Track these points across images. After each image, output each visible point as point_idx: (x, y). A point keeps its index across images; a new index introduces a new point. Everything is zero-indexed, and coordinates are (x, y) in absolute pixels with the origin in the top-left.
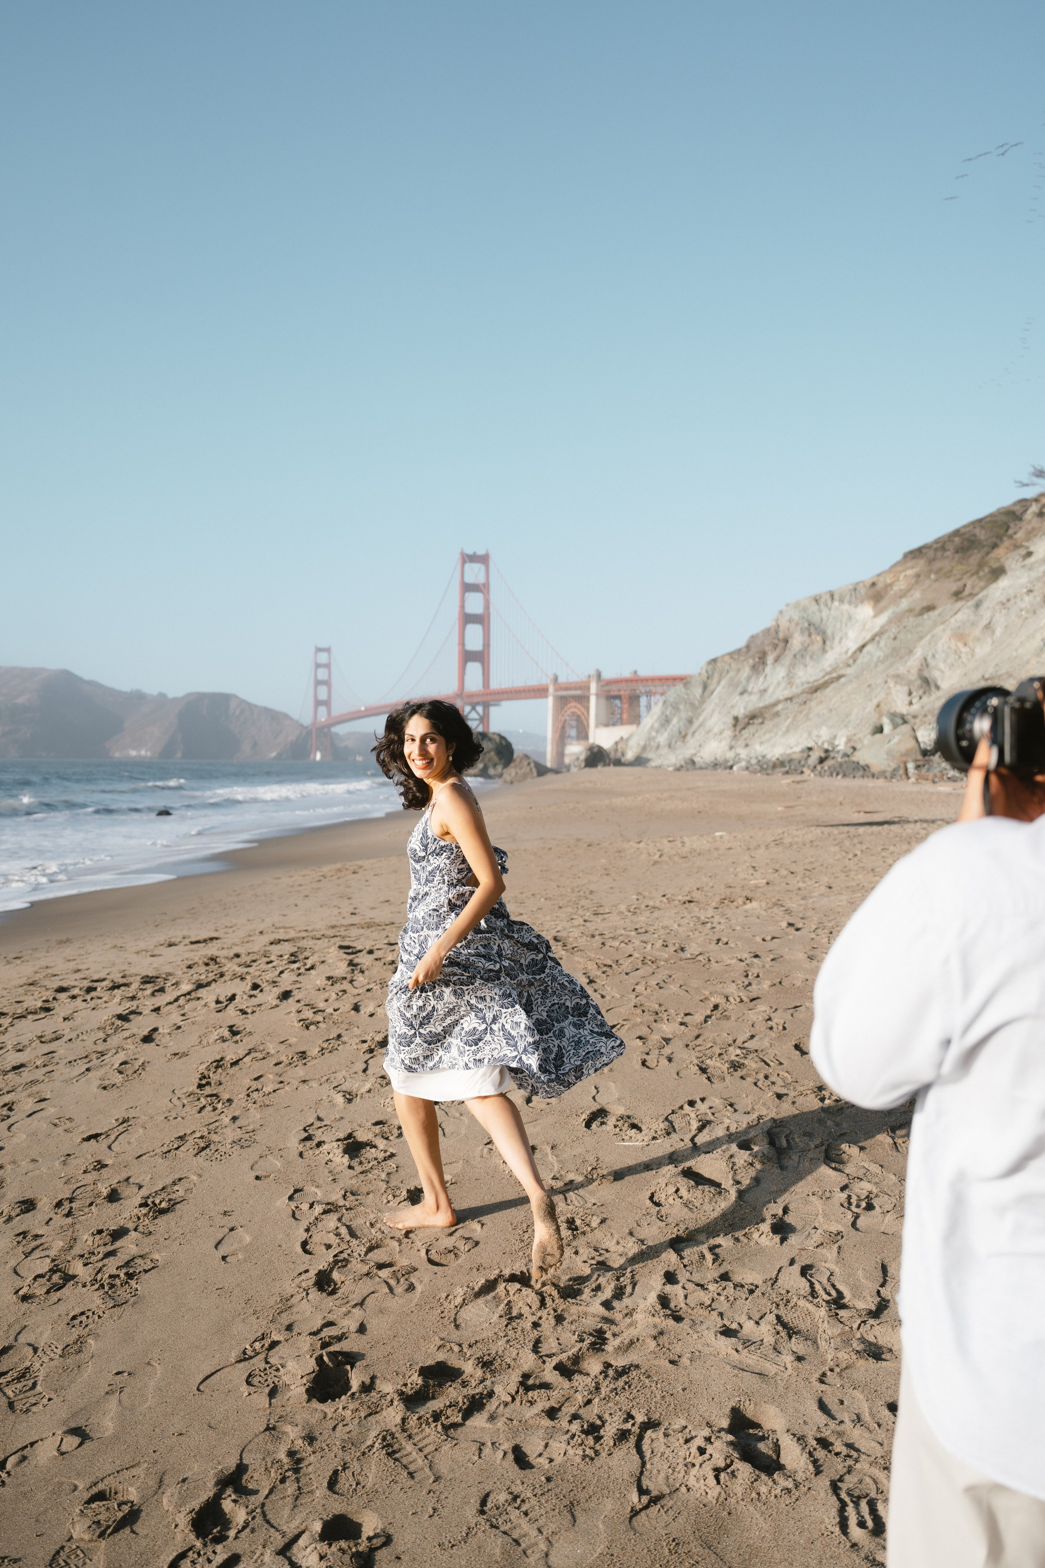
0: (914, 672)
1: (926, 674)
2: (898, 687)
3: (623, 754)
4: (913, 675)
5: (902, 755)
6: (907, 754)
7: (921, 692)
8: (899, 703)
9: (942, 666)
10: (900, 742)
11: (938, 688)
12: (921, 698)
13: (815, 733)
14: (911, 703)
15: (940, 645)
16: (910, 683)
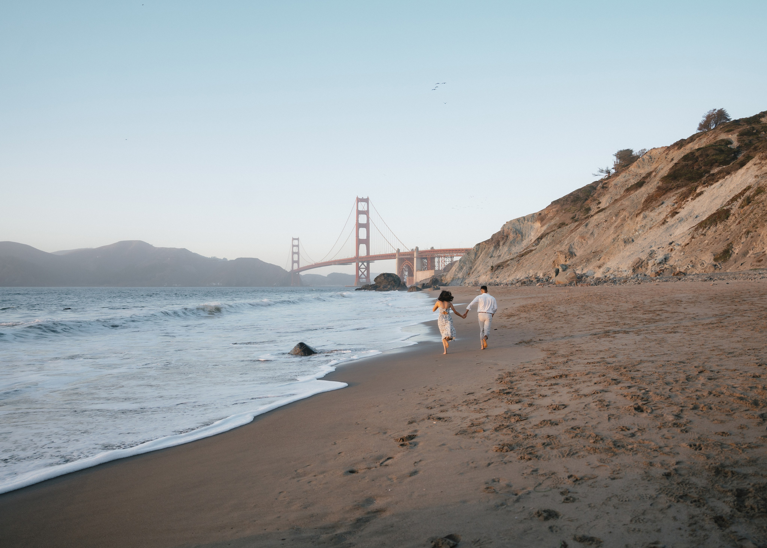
0: (567, 250)
1: (571, 250)
2: (561, 255)
4: (567, 251)
5: (571, 279)
6: (573, 278)
7: (569, 257)
8: (562, 261)
9: (576, 247)
10: (570, 274)
11: (575, 255)
12: (569, 259)
14: (566, 261)
15: (575, 240)
16: (566, 254)
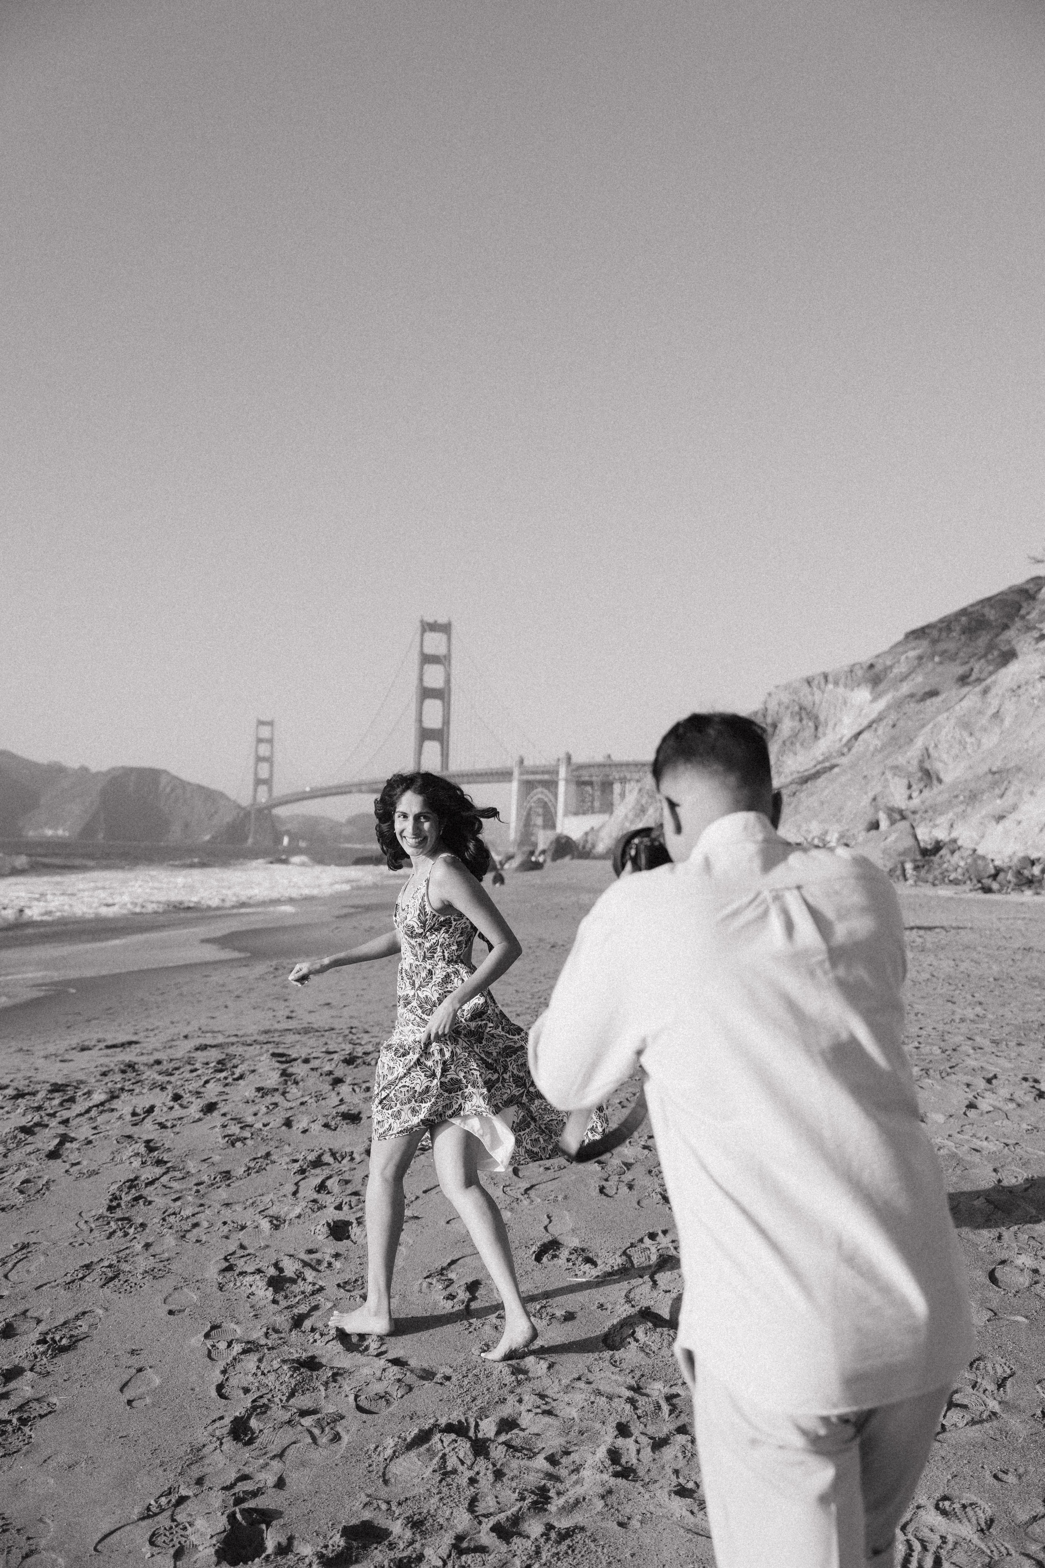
0: (915, 762)
1: (927, 765)
2: (897, 779)
3: (594, 846)
4: (914, 767)
5: (900, 855)
7: (921, 785)
8: (898, 797)
9: (945, 756)
10: (897, 840)
11: (940, 781)
12: (921, 791)
13: (804, 827)
14: (910, 797)
15: (943, 733)
16: (909, 775)
